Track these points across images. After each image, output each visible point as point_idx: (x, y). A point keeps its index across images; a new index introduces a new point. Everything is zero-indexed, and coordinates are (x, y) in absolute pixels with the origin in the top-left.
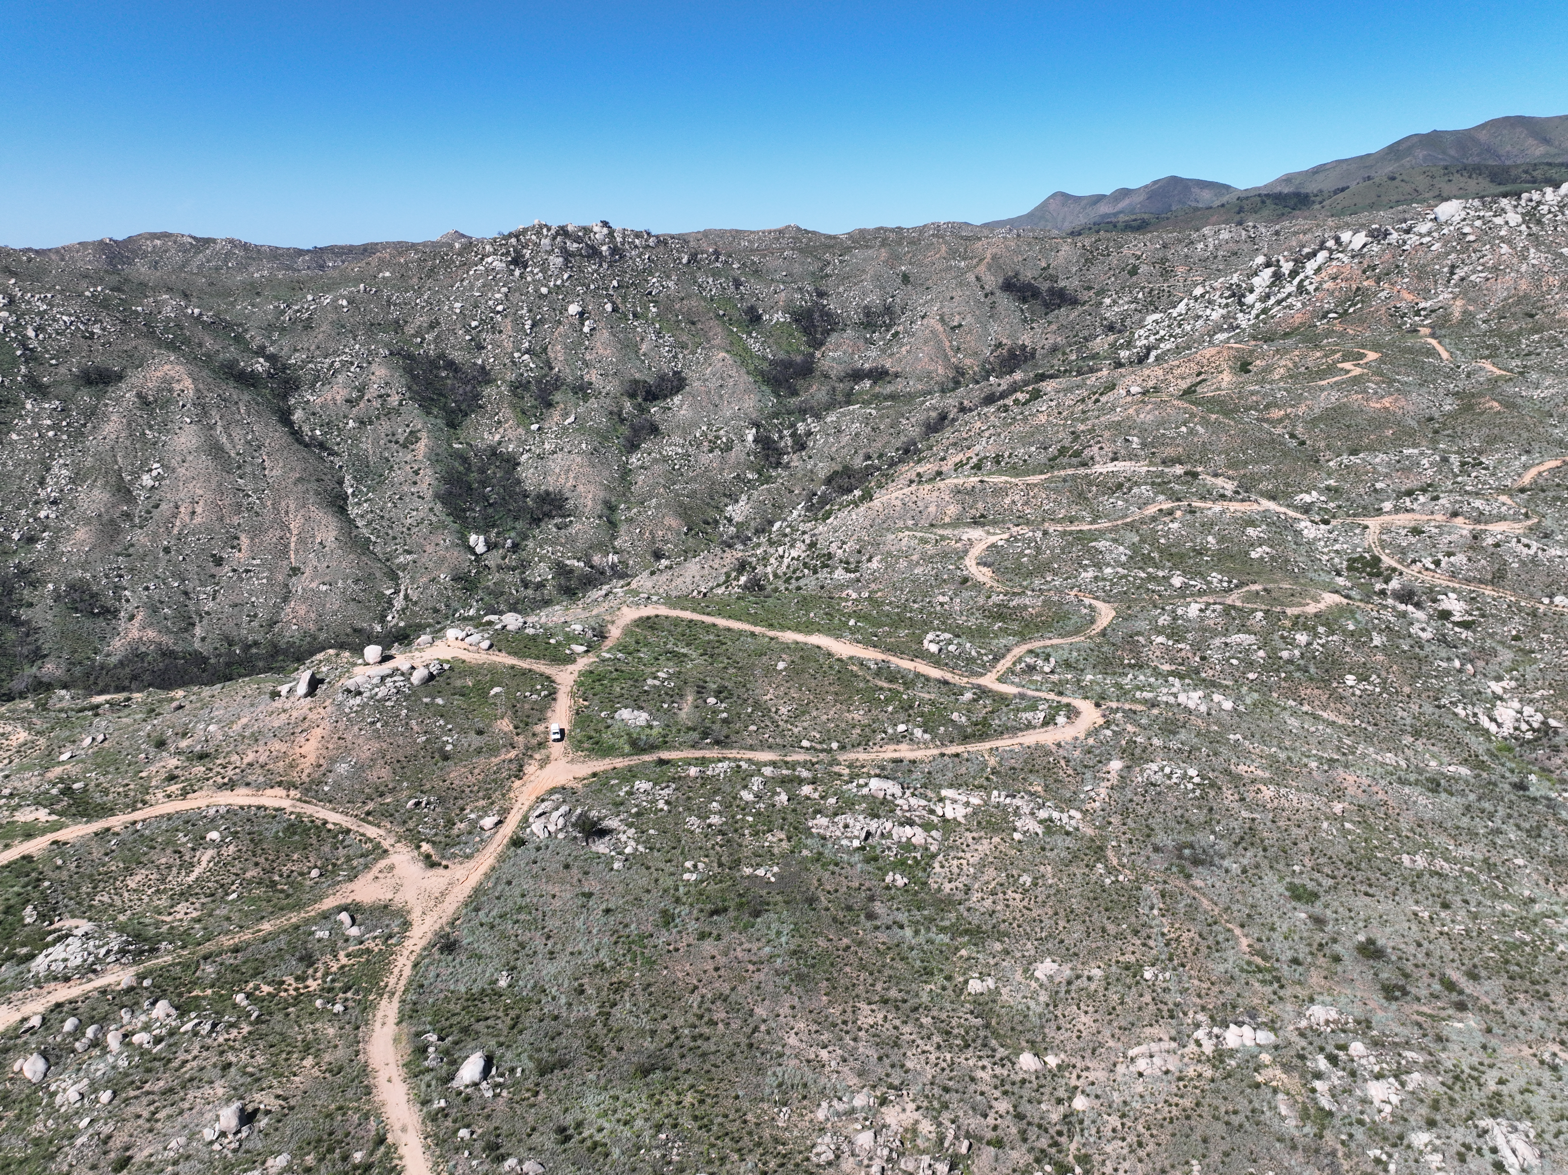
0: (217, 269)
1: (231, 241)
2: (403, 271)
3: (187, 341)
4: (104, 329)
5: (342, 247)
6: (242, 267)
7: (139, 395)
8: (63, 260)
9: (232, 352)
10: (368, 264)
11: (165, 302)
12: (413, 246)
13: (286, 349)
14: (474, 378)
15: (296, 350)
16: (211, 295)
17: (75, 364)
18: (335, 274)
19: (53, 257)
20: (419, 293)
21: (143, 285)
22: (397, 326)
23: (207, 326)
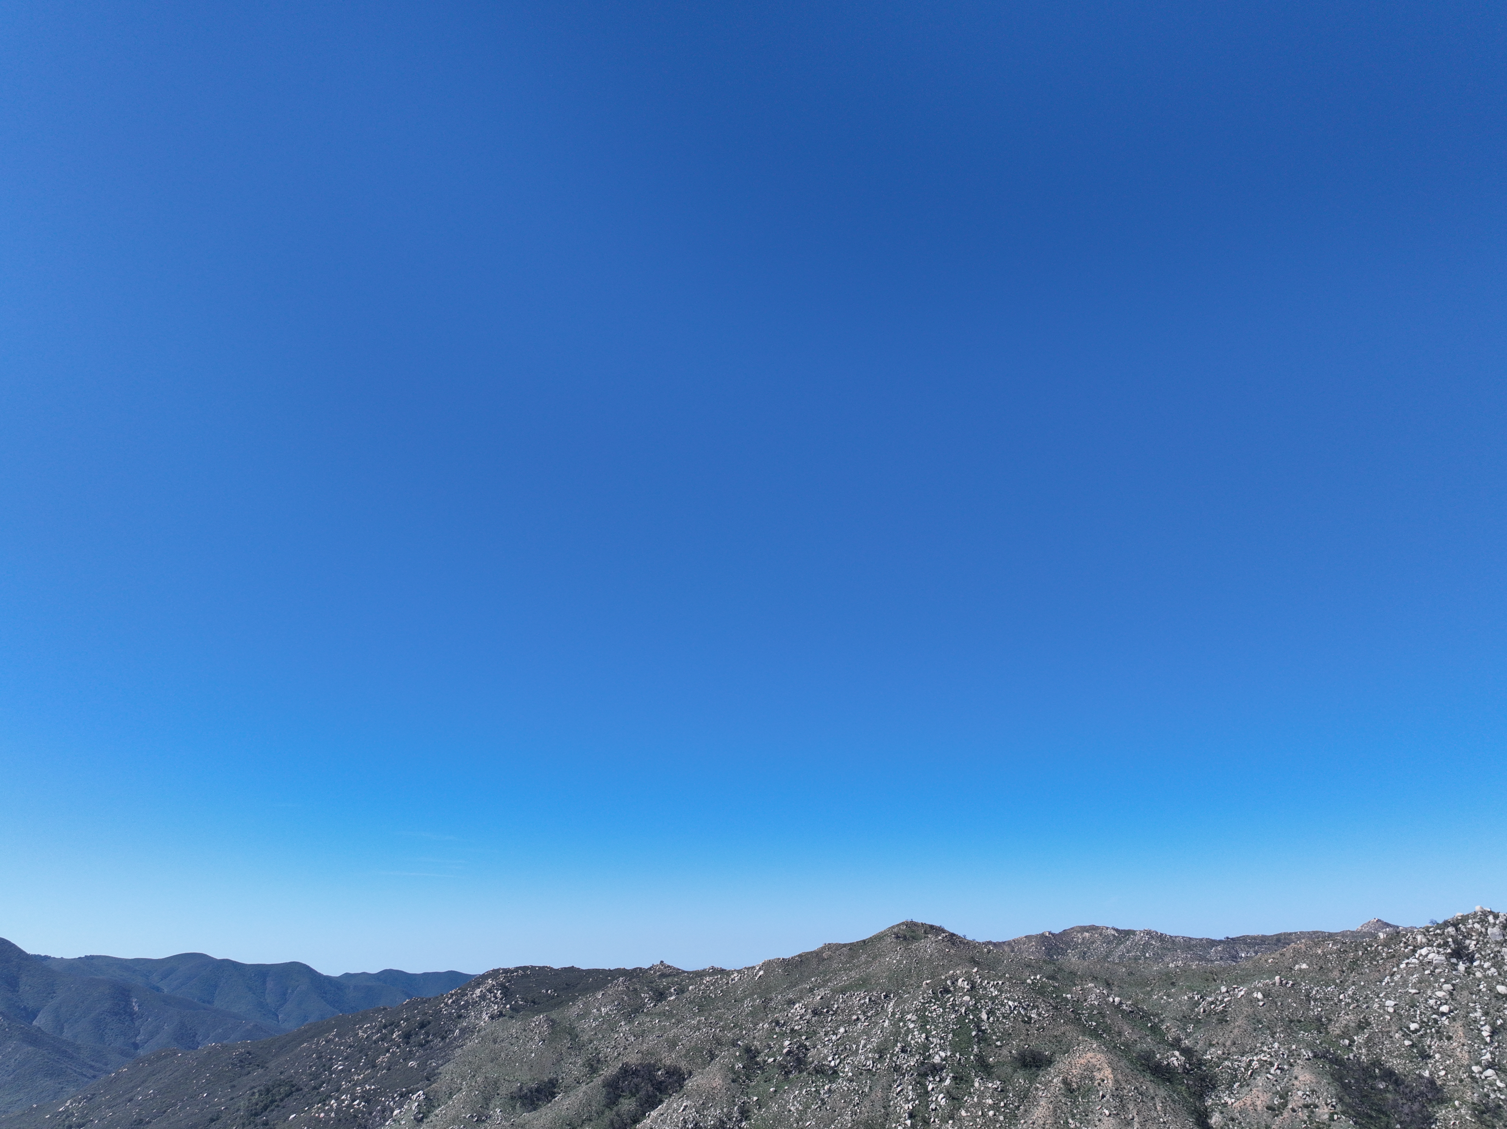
0: (1136, 959)
1: (1149, 933)
2: (1321, 962)
3: (1108, 1029)
4: (1039, 1015)
5: (1254, 938)
6: (1158, 957)
7: (1065, 1081)
8: (1013, 951)
9: (1148, 1043)
10: (1282, 954)
11: (1090, 989)
12: (1331, 936)
13: (1201, 1043)
14: (1422, 1094)
15: (1211, 1045)
16: (1130, 985)
17: (1014, 1047)
18: (1249, 965)
19: (1006, 949)
20: (1342, 987)
21: (1073, 973)
22: (1320, 1025)
23: (1126, 1015)
